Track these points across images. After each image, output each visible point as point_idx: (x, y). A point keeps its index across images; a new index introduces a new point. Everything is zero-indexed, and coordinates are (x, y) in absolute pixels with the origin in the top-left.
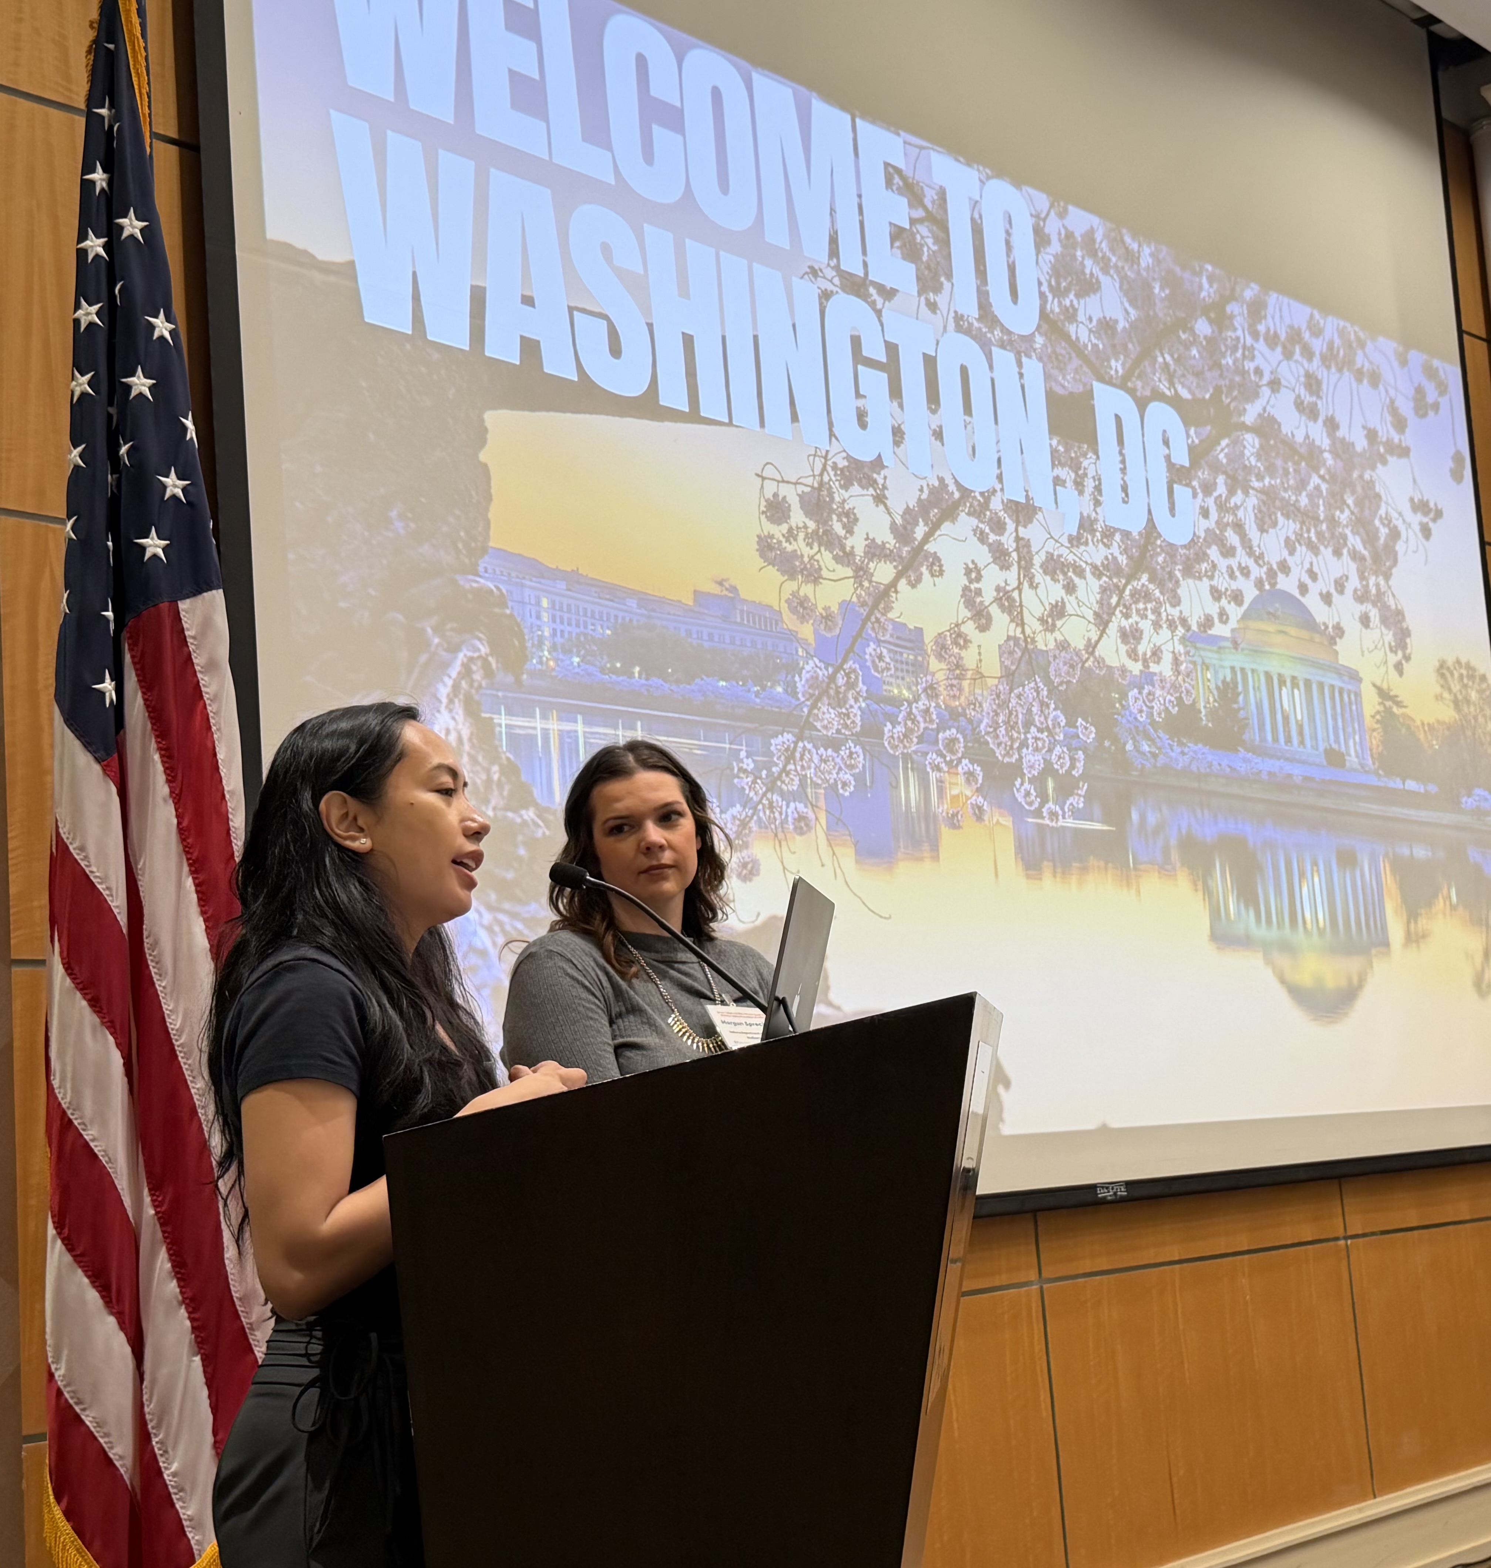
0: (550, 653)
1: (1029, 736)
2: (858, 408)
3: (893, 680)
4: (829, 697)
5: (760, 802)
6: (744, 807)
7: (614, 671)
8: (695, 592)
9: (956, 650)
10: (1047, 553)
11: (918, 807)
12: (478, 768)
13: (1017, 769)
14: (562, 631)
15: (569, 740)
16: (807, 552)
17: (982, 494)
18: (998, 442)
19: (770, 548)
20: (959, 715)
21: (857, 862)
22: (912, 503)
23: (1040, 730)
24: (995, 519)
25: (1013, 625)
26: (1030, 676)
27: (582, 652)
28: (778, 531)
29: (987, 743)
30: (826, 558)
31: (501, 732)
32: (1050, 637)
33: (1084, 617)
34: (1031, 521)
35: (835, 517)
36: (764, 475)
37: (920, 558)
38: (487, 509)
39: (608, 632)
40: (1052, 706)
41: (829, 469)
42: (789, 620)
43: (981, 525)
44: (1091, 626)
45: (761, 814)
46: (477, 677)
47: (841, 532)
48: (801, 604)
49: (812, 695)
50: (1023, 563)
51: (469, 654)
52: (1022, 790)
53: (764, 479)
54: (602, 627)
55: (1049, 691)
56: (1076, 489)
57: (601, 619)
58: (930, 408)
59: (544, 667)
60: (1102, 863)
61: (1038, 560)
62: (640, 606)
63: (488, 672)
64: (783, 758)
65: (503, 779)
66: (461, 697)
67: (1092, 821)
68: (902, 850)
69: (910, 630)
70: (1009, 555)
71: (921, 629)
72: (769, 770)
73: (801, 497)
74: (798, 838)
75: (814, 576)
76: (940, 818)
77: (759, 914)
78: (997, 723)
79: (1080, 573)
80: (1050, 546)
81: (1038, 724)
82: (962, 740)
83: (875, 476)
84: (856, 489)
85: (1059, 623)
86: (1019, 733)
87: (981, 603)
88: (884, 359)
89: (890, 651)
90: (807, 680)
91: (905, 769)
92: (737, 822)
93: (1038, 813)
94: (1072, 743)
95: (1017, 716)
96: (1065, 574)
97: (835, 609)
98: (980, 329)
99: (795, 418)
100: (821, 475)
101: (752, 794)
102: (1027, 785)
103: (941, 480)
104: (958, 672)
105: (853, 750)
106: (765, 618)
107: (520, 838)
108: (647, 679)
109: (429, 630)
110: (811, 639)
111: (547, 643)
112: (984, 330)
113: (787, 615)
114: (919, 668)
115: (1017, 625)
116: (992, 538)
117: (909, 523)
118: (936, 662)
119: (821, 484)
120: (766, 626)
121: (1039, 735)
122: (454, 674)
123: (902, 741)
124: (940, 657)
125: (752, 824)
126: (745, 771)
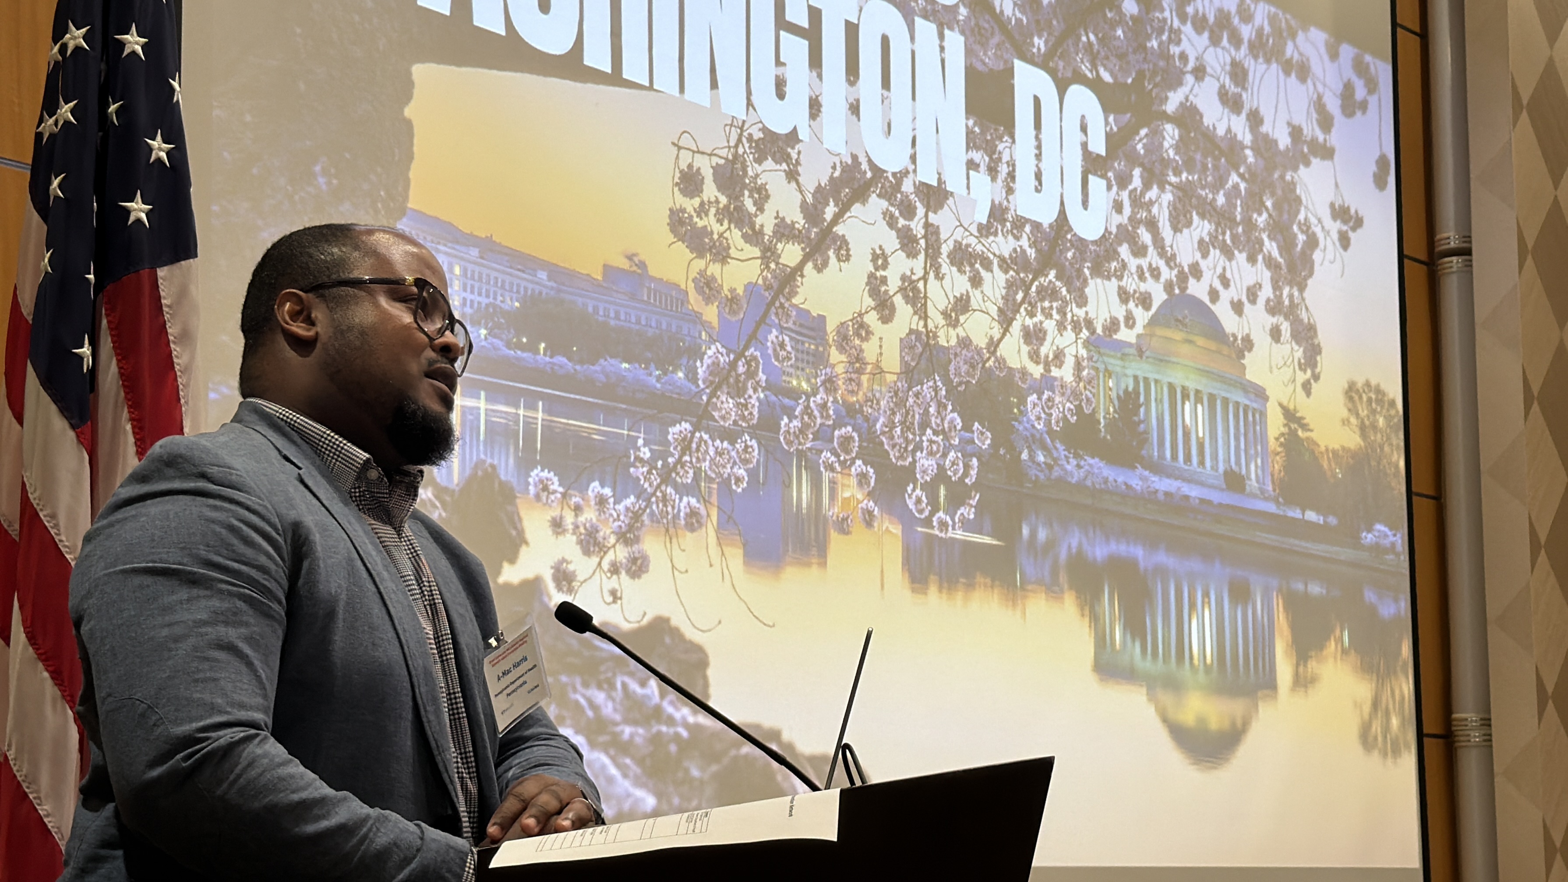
1: (924, 438)
3: (791, 370)
4: (728, 385)
5: (654, 494)
6: (638, 497)
7: (520, 346)
8: (605, 266)
9: (857, 342)
10: (955, 241)
11: (809, 507)
13: (909, 474)
14: (472, 301)
15: (470, 417)
16: (717, 228)
17: (894, 174)
18: (914, 119)
19: (681, 222)
20: (856, 412)
22: (824, 182)
23: (936, 433)
24: (906, 203)
25: (916, 318)
26: (929, 376)
27: (489, 324)
28: (690, 205)
29: (882, 443)
30: (735, 236)
32: (953, 333)
33: (988, 313)
34: (942, 207)
35: (746, 193)
36: (680, 144)
37: (828, 242)
38: (408, 169)
39: (517, 304)
40: (950, 407)
41: (744, 140)
42: (694, 300)
43: (892, 209)
44: (995, 324)
45: (654, 507)
47: (752, 209)
48: (708, 284)
49: (712, 383)
50: (930, 251)
52: (914, 497)
53: (680, 148)
54: (511, 299)
55: (947, 391)
56: (990, 175)
57: (510, 290)
58: (848, 80)
61: (945, 249)
62: (550, 279)
64: (679, 448)
68: (790, 553)
69: (814, 317)
70: (917, 242)
71: (824, 317)
72: (665, 461)
73: (716, 169)
74: (688, 534)
75: (722, 254)
76: (830, 522)
77: (645, 614)
78: (893, 422)
79: (988, 266)
80: (959, 234)
81: (934, 425)
82: (857, 439)
83: (789, 150)
84: (769, 163)
85: (962, 319)
86: (914, 434)
87: (886, 292)
88: (806, 25)
89: (791, 338)
90: (708, 366)
92: (630, 514)
93: (928, 522)
94: (967, 450)
95: (913, 416)
96: (972, 265)
97: (740, 291)
99: (714, 85)
100: (736, 146)
101: (646, 485)
102: (918, 492)
103: (855, 157)
104: (857, 365)
105: (749, 443)
106: (671, 297)
108: (552, 357)
110: (715, 322)
113: (693, 296)
114: (819, 359)
115: (920, 318)
116: (902, 222)
117: (820, 203)
118: (837, 353)
119: (736, 156)
120: (672, 307)
121: (934, 438)
123: (797, 437)
124: (841, 349)
125: (645, 517)
126: (641, 460)
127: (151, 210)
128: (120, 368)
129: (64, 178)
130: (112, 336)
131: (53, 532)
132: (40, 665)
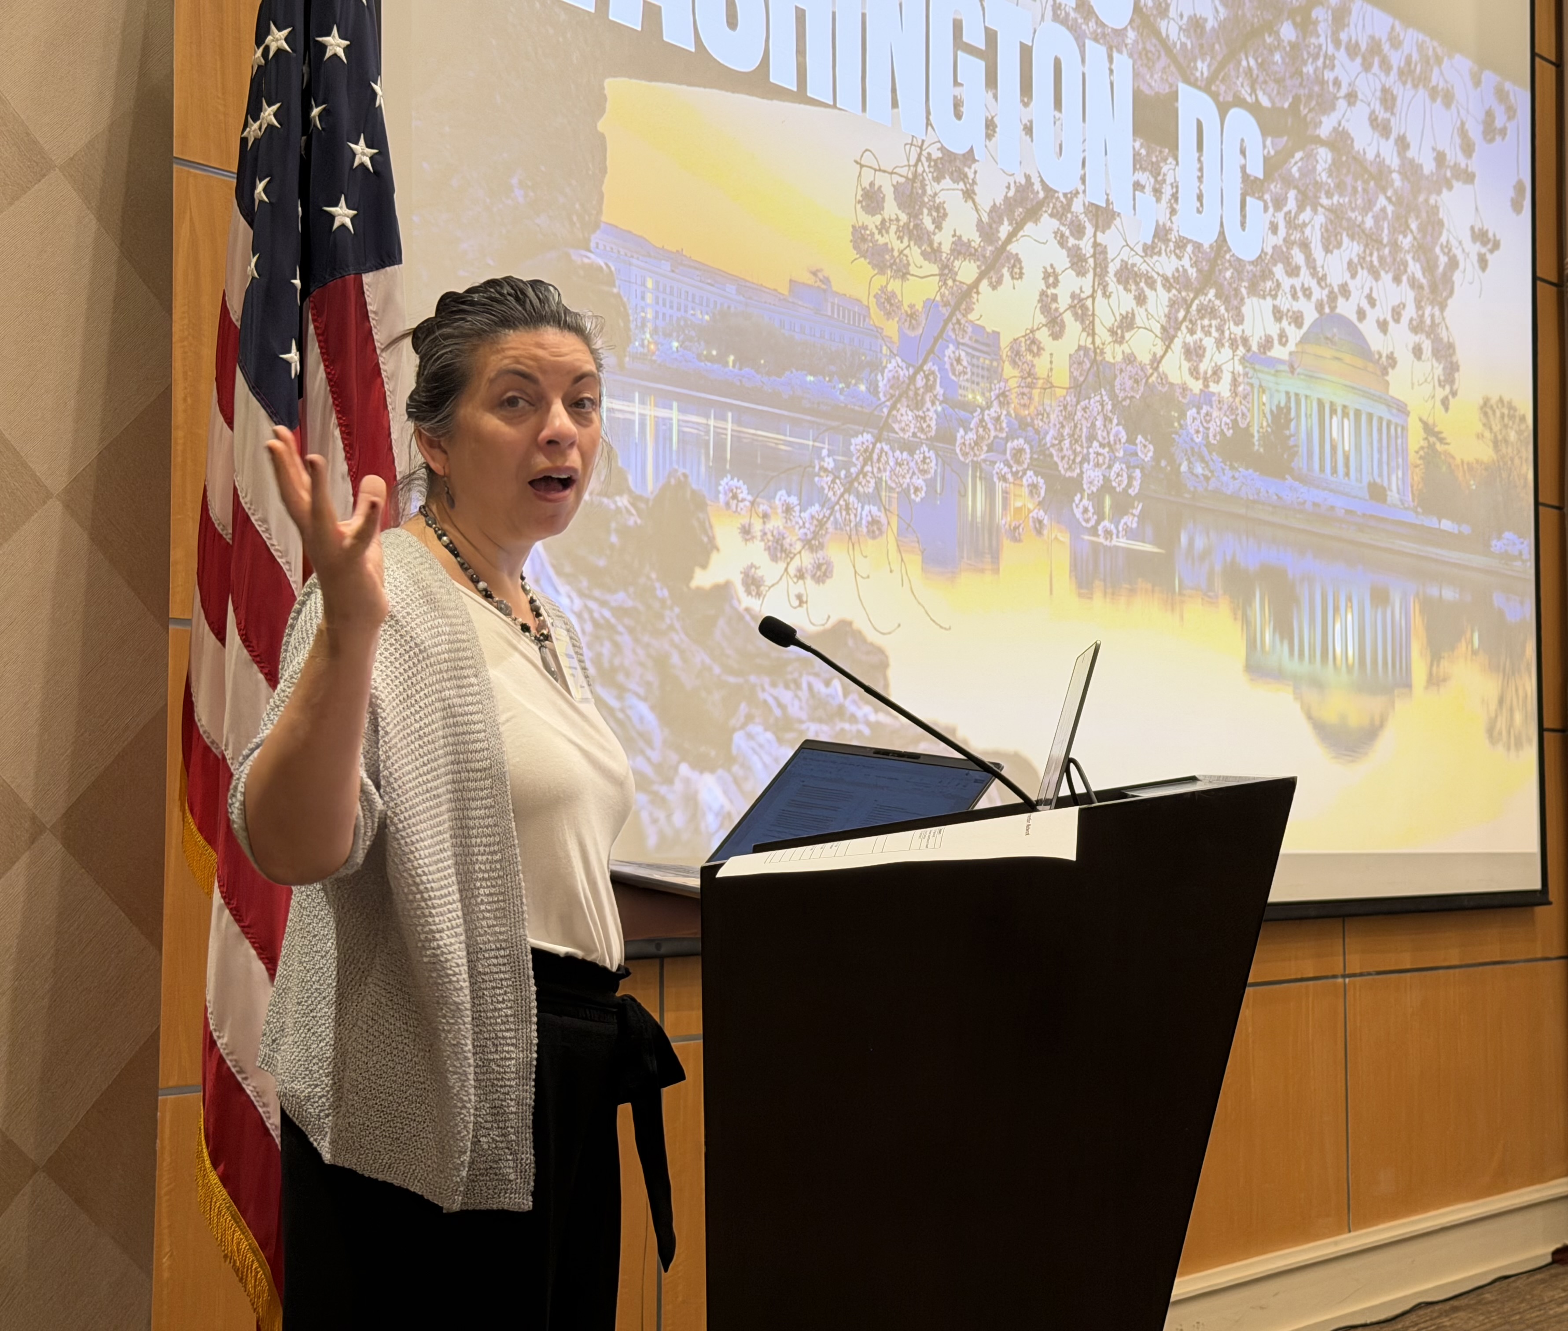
0: (651, 336)
1: (1091, 450)
2: (955, 97)
3: (968, 385)
4: (907, 397)
5: (837, 503)
6: (823, 506)
7: (709, 358)
9: (1029, 357)
10: (1122, 261)
11: (983, 517)
13: (1076, 484)
14: (664, 314)
15: (664, 427)
16: (897, 245)
17: (1065, 195)
18: (1084, 141)
19: (863, 239)
20: (1027, 425)
21: (922, 569)
22: (999, 201)
23: (1102, 445)
24: (1076, 223)
25: (1084, 334)
26: (1097, 388)
27: (681, 338)
28: (872, 222)
29: (1051, 456)
30: (915, 254)
32: (1118, 349)
33: (1151, 331)
34: (1109, 227)
35: (925, 211)
36: (863, 162)
37: (1002, 259)
38: (602, 182)
39: (707, 317)
40: (1115, 421)
41: (923, 159)
42: (876, 316)
43: (1063, 228)
44: (1159, 341)
45: (838, 515)
47: (931, 227)
48: (888, 300)
49: (892, 396)
50: (1098, 270)
52: (1081, 506)
53: (862, 166)
54: (701, 313)
55: (1113, 406)
56: (1155, 196)
57: (701, 305)
58: (1022, 101)
59: (646, 351)
60: (1150, 586)
61: (1113, 268)
62: (738, 293)
64: (861, 458)
67: (1143, 542)
68: (965, 560)
69: (988, 333)
70: (1086, 261)
71: (998, 333)
72: (848, 471)
73: (896, 187)
74: (870, 542)
75: (903, 272)
76: (1003, 531)
77: (829, 617)
78: (1062, 436)
79: (1151, 284)
80: (1125, 254)
81: (1100, 439)
82: (1028, 451)
83: (966, 169)
84: (947, 182)
85: (1127, 335)
86: (1082, 446)
87: (1057, 309)
88: (982, 46)
89: (967, 354)
90: (889, 380)
91: (974, 478)
92: (815, 522)
93: (1094, 531)
94: (1131, 461)
95: (1081, 429)
96: (1137, 284)
97: (919, 307)
98: (1076, 19)
99: (895, 104)
100: (916, 165)
101: (830, 494)
102: (1085, 502)
103: (1028, 178)
104: (1029, 380)
105: (927, 454)
106: (854, 312)
107: (613, 525)
108: (740, 369)
110: (896, 338)
111: (650, 325)
112: (1080, 21)
113: (874, 309)
114: (993, 374)
115: (1088, 335)
116: (1072, 241)
117: (995, 222)
118: (1010, 368)
119: (915, 174)
120: (854, 321)
121: (1101, 450)
123: (973, 449)
124: (1014, 363)
125: (830, 525)
126: (826, 470)
127: (355, 216)
128: (328, 374)
129: (269, 182)
130: (319, 341)
131: (265, 536)
132: (255, 667)
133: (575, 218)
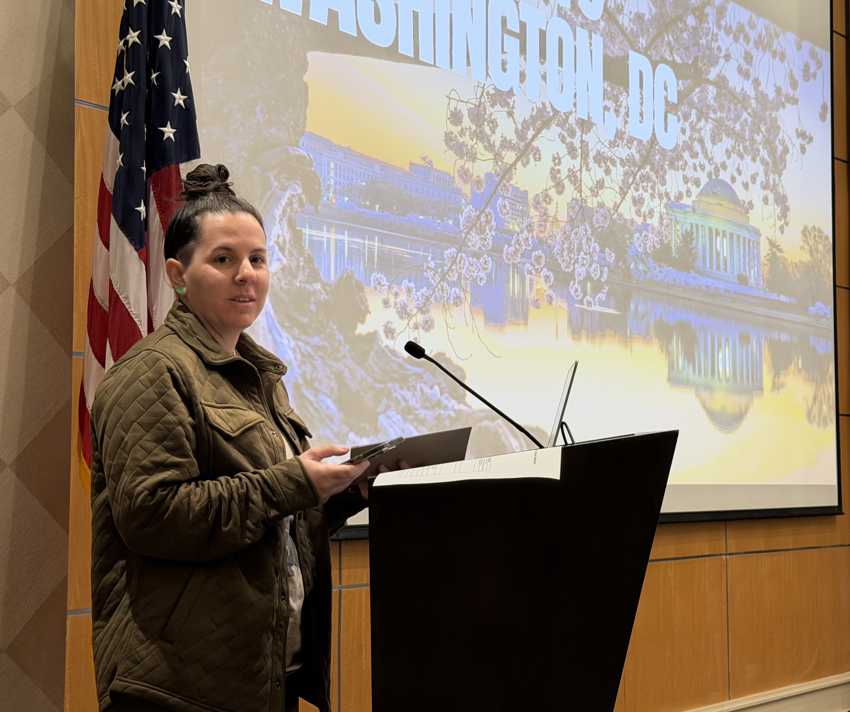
0: (333, 194)
1: (579, 256)
2: (502, 60)
3: (510, 220)
4: (476, 228)
5: (437, 286)
6: (428, 289)
7: (365, 206)
8: (411, 163)
9: (544, 205)
10: (597, 150)
12: (293, 258)
13: (572, 275)
14: (340, 182)
15: (340, 245)
16: (470, 143)
17: (565, 114)
18: (576, 83)
19: (451, 139)
20: (544, 242)
22: (527, 117)
23: (586, 254)
24: (571, 129)
25: (576, 192)
26: (583, 222)
27: (350, 195)
28: (456, 130)
29: (557, 260)
30: (480, 147)
31: (306, 239)
32: (595, 200)
33: (614, 189)
34: (590, 131)
35: (486, 123)
36: (451, 97)
37: (529, 150)
38: (306, 110)
39: (364, 184)
40: (593, 240)
41: (485, 94)
42: (458, 181)
43: (563, 132)
44: (618, 195)
45: (437, 293)
46: (296, 206)
47: (489, 132)
48: (465, 173)
49: (467, 227)
50: (583, 155)
51: (292, 193)
52: (574, 288)
53: (450, 99)
54: (361, 181)
55: (592, 231)
56: (616, 114)
57: (360, 176)
58: (540, 62)
59: (330, 202)
60: (613, 333)
61: (592, 154)
62: (381, 170)
63: (301, 204)
64: (450, 262)
65: (306, 265)
66: (287, 217)
69: (521, 192)
70: (576, 150)
71: (527, 191)
72: (443, 269)
73: (469, 110)
74: (455, 308)
75: (473, 157)
76: (530, 302)
78: (563, 248)
79: (614, 163)
80: (599, 146)
81: (585, 250)
82: (544, 257)
83: (509, 100)
84: (498, 107)
85: (600, 192)
86: (574, 254)
87: (560, 178)
88: (518, 31)
89: (509, 203)
90: (465, 218)
91: (513, 272)
92: (424, 298)
93: (581, 302)
94: (603, 262)
95: (574, 245)
96: (605, 163)
97: (482, 177)
98: (570, 16)
99: (469, 64)
100: (480, 98)
101: (433, 282)
102: (576, 285)
103: (544, 104)
104: (544, 217)
105: (487, 259)
106: (446, 180)
107: (312, 299)
108: (382, 212)
109: (272, 178)
110: (469, 195)
111: (332, 188)
112: (573, 16)
113: (457, 179)
114: (524, 214)
115: (578, 192)
116: (568, 140)
117: (525, 129)
118: (534, 210)
119: (480, 103)
120: (446, 185)
121: (585, 256)
122: (284, 204)
123: (513, 256)
124: (536, 208)
125: (432, 299)
126: (430, 268)
127: (175, 132)
128: (161, 218)
129: (129, 115)
130: (156, 201)
131: (127, 306)
133: (291, 129)
